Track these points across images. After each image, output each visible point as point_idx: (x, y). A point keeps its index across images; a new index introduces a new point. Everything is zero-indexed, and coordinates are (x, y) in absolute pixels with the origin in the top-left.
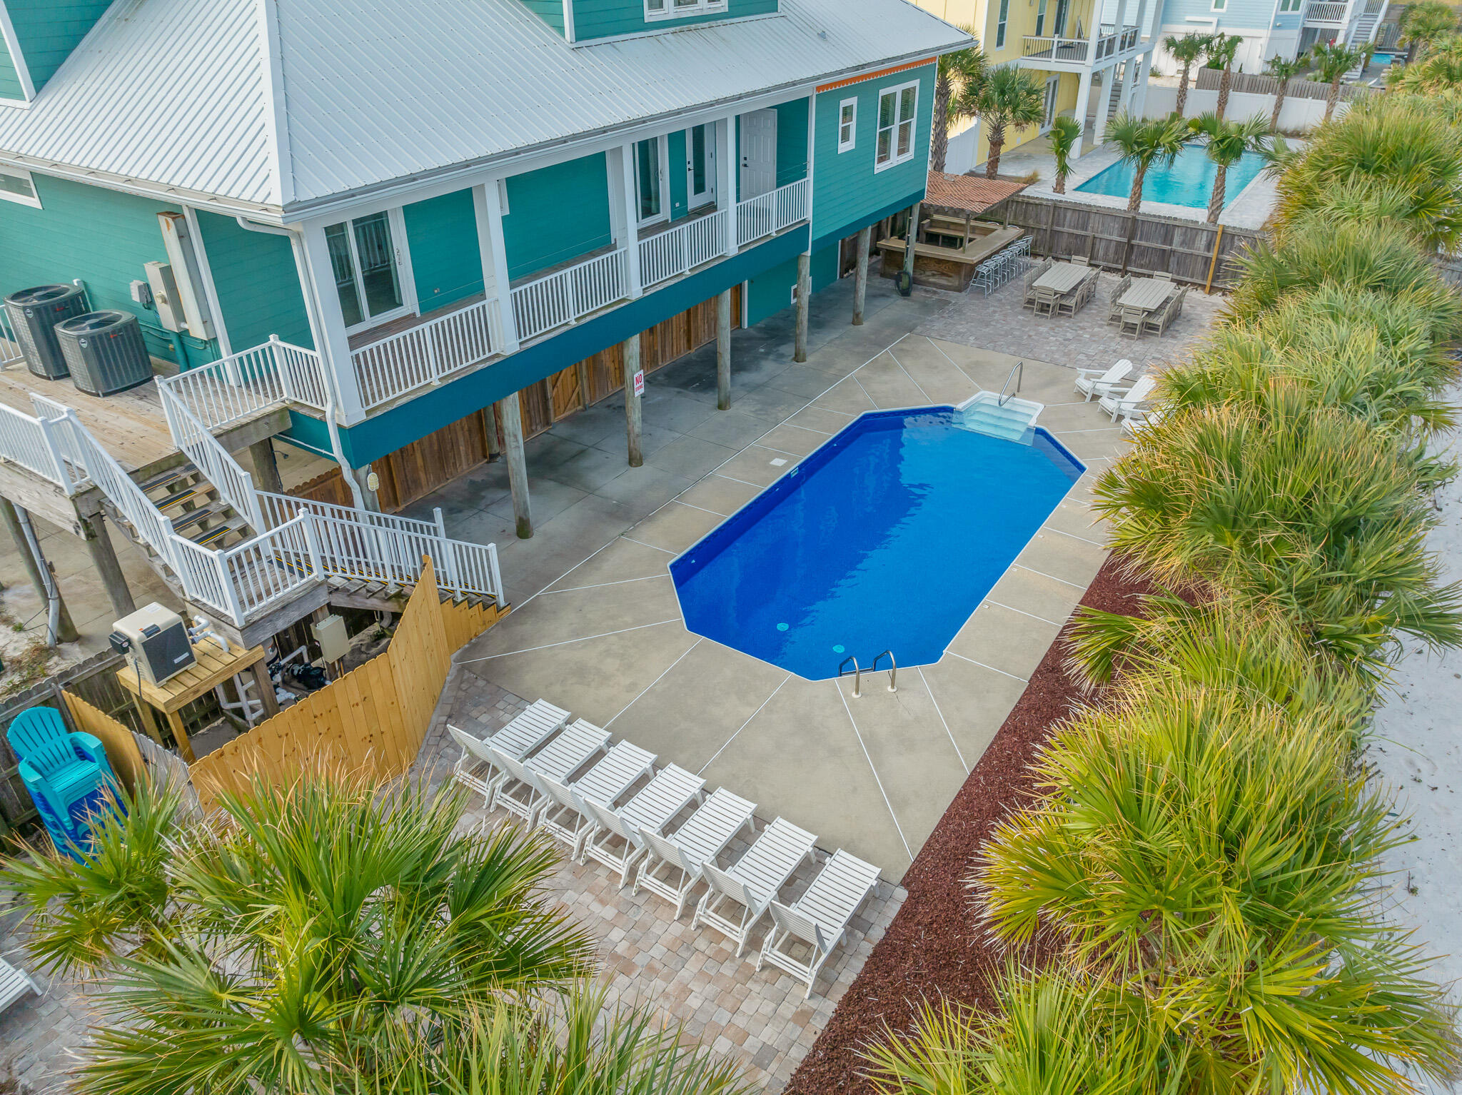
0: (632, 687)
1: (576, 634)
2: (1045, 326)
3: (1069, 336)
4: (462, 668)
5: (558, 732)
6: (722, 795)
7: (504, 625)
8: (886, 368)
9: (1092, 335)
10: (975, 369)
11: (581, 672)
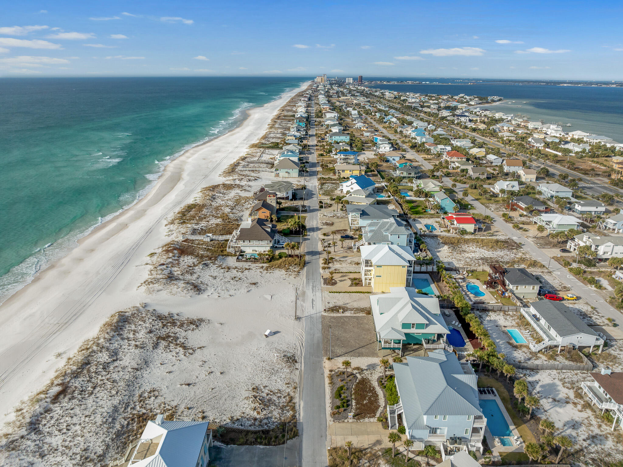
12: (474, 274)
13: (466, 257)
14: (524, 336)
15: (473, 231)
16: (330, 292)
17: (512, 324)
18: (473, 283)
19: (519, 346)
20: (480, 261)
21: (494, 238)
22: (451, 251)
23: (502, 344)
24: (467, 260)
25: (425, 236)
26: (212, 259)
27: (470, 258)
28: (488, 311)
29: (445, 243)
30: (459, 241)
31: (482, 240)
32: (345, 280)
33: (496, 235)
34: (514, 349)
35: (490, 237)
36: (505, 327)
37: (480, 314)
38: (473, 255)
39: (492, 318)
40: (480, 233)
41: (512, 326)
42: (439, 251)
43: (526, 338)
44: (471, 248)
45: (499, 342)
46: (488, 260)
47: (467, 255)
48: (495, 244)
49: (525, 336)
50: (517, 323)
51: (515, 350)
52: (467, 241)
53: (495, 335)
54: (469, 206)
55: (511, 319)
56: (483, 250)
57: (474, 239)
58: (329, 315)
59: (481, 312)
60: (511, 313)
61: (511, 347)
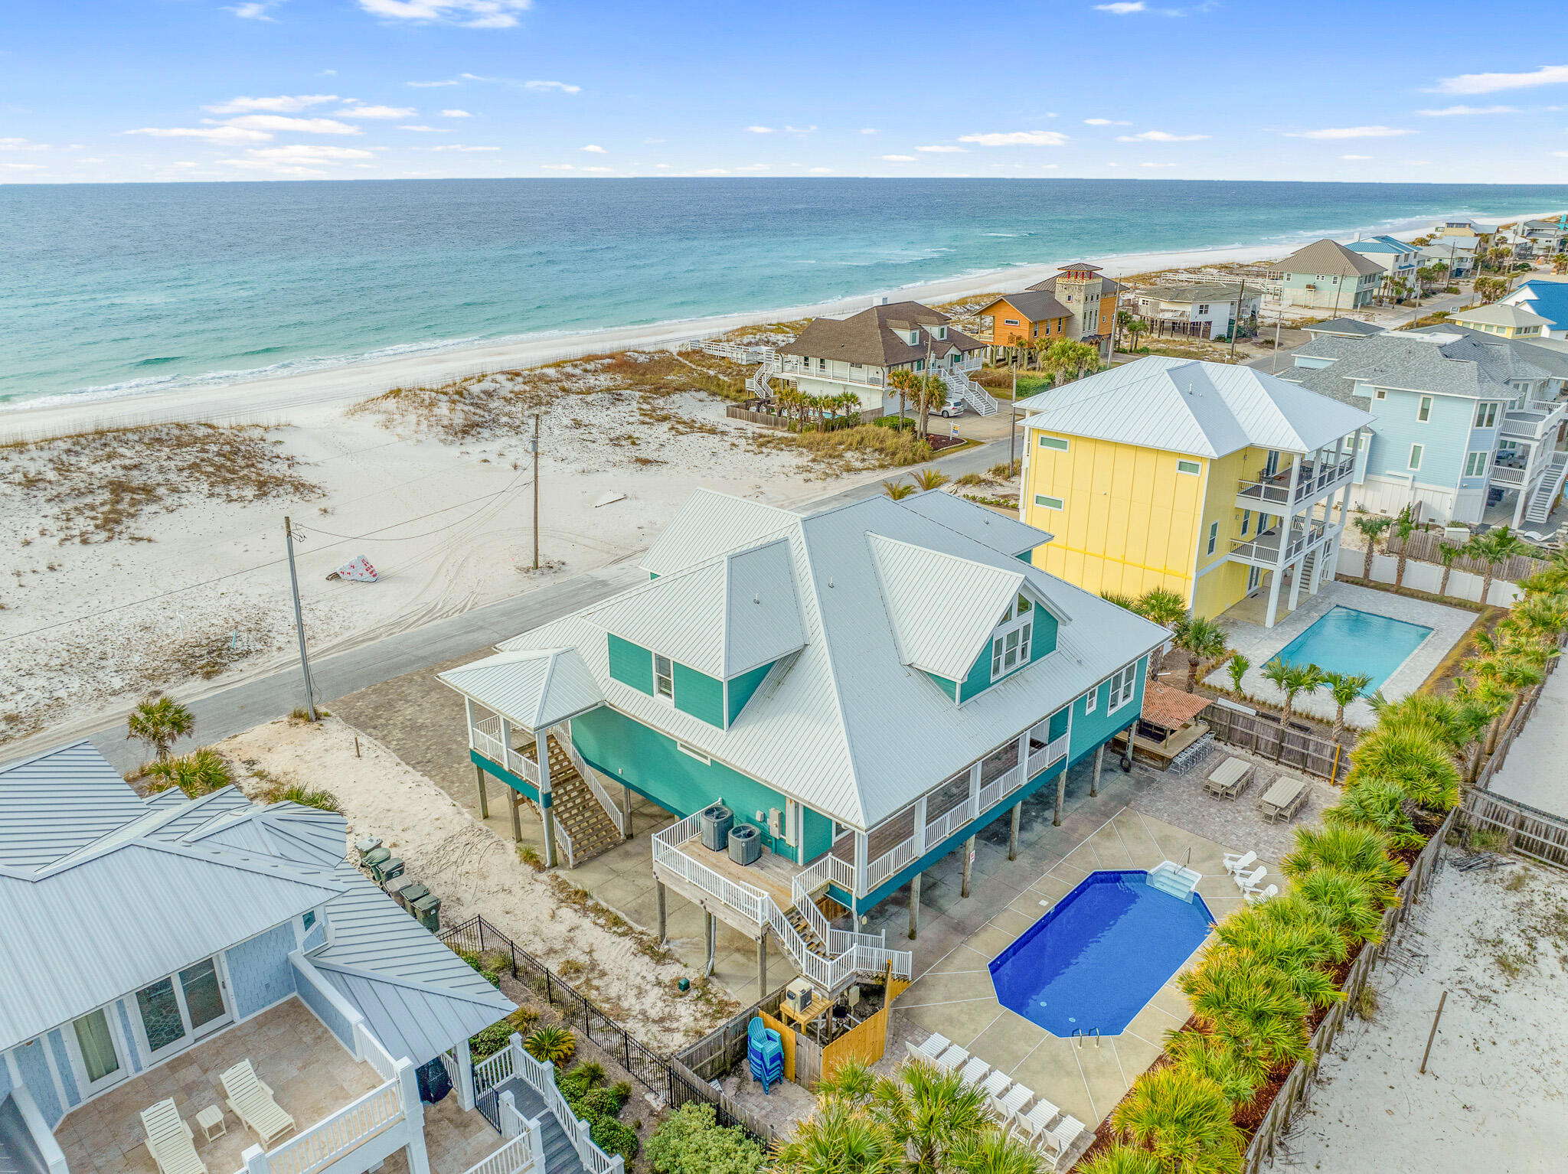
0: (975, 1031)
1: (946, 999)
2: (1215, 807)
3: (1229, 818)
4: (895, 1011)
5: (945, 1050)
6: (1019, 1087)
7: (910, 990)
8: (1109, 835)
9: (1244, 819)
10: (1164, 841)
11: (951, 1020)
26: (663, 391)
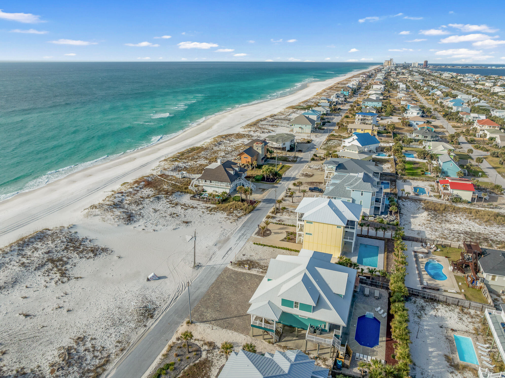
2: (368, 299)
3: (371, 301)
10: (365, 308)
12: (445, 250)
13: (446, 228)
14: (477, 352)
15: (470, 200)
16: (254, 243)
17: (467, 329)
18: (438, 261)
19: (460, 367)
20: (462, 235)
21: (496, 211)
22: (429, 219)
23: (434, 357)
24: (446, 231)
25: (407, 198)
26: (169, 193)
27: (450, 230)
28: (438, 302)
29: (426, 209)
30: (446, 209)
31: (477, 212)
32: (281, 233)
33: (501, 208)
34: (451, 369)
35: (490, 210)
36: (452, 330)
37: (424, 304)
38: (456, 226)
39: (439, 314)
40: (479, 203)
41: (466, 332)
42: (414, 217)
43: (480, 356)
44: (458, 219)
45: (432, 352)
46: (473, 235)
47: (448, 225)
48: (493, 218)
49: (480, 352)
50: (476, 330)
51: (452, 372)
52: (456, 211)
53: (431, 340)
54: (480, 174)
55: (470, 320)
56: (473, 223)
57: (467, 209)
58: (234, 269)
59: (428, 302)
60: (472, 312)
61: (448, 364)
